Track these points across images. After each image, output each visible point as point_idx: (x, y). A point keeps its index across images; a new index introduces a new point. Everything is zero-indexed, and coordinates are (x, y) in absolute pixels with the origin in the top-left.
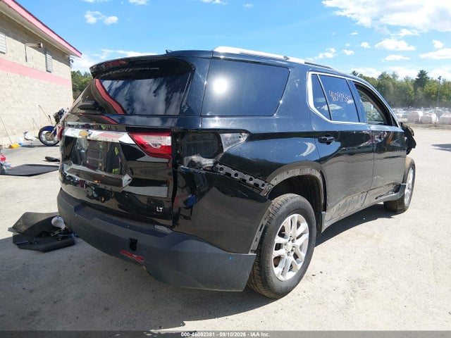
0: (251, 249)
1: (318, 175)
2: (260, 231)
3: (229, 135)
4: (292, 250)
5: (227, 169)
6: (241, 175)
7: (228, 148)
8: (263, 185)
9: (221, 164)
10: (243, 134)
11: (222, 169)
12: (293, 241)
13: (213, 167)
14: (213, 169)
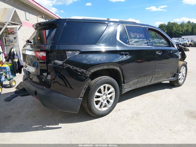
0: (80, 96)
1: (118, 69)
2: (84, 90)
3: (70, 52)
4: (106, 99)
5: (68, 65)
6: (75, 68)
7: (69, 57)
8: (86, 72)
9: (65, 63)
10: (77, 52)
11: (66, 65)
12: (106, 95)
13: (62, 64)
14: (62, 65)
